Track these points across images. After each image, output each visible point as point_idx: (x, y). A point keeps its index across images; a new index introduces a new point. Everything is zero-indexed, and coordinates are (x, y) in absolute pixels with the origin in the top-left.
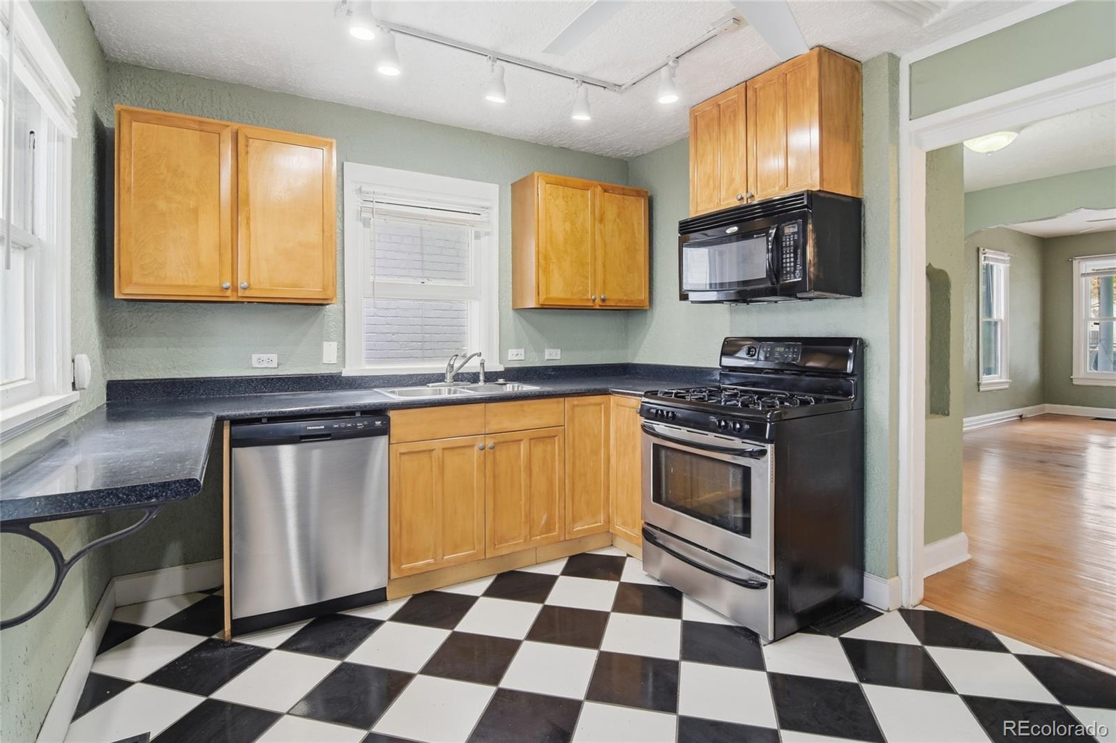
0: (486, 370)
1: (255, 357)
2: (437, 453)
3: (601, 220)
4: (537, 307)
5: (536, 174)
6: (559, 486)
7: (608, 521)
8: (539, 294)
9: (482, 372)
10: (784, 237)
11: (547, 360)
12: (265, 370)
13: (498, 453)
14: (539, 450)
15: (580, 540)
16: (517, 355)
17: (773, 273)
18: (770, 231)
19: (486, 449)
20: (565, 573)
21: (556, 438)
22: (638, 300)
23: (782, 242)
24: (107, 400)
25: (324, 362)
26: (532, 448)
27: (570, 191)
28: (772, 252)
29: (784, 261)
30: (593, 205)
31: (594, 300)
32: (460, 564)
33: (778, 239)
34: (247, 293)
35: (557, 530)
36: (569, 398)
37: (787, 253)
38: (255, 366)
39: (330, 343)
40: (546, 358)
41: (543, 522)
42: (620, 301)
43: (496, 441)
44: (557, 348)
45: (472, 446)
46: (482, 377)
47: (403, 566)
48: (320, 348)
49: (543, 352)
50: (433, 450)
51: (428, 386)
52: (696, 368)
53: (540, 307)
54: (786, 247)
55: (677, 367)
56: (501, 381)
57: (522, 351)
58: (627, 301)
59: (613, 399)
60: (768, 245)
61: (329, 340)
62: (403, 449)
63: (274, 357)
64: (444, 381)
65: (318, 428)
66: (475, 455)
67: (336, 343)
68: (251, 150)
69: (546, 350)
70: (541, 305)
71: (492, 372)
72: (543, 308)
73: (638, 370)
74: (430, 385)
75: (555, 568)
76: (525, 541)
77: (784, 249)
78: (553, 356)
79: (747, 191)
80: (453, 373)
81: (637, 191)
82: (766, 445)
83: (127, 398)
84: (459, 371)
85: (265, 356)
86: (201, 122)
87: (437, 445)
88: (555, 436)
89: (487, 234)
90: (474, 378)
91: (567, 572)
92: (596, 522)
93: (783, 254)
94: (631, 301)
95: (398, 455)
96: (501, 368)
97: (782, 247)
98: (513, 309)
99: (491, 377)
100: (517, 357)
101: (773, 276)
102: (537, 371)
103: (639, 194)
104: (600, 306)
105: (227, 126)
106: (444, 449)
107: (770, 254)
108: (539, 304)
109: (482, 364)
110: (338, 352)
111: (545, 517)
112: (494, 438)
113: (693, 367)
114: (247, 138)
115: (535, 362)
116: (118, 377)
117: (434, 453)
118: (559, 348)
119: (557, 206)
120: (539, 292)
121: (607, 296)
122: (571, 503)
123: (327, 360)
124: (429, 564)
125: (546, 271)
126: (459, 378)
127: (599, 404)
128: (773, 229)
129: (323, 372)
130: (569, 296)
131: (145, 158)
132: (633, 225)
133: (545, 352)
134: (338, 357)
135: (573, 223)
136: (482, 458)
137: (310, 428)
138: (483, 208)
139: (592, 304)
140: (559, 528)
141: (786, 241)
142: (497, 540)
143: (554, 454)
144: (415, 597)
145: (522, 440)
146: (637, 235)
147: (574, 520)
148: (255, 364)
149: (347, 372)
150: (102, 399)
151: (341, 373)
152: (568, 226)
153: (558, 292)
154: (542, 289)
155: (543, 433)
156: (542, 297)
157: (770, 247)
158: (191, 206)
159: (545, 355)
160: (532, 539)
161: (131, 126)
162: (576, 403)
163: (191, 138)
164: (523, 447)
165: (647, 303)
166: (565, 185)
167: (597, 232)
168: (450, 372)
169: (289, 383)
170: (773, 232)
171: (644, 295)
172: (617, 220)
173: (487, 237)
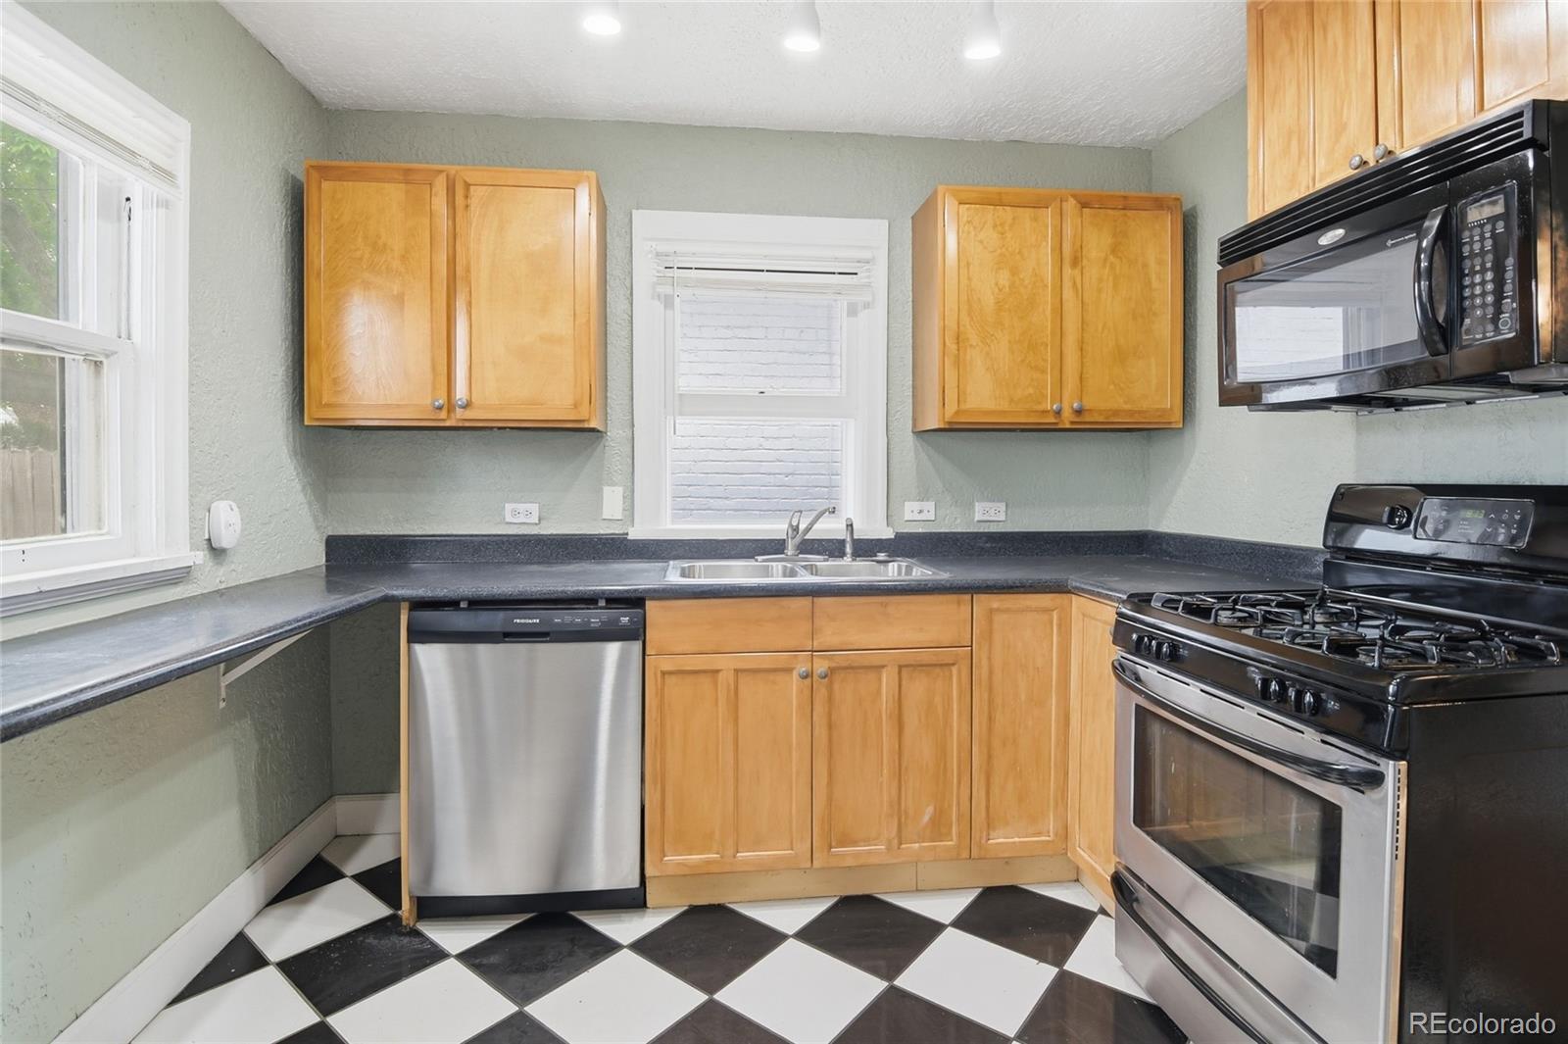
0: (855, 537)
1: (509, 507)
2: (726, 678)
3: (1076, 261)
4: (942, 426)
5: (941, 189)
6: (959, 757)
7: (1065, 834)
8: (944, 404)
9: (848, 539)
10: (1467, 234)
11: (979, 521)
12: (523, 527)
13: (836, 686)
14: (917, 689)
15: (1007, 861)
16: (921, 512)
17: (1434, 330)
18: (1427, 224)
19: (815, 677)
20: (964, 922)
21: (954, 669)
22: (1157, 410)
23: (1460, 245)
24: (327, 561)
25: (604, 517)
26: (904, 682)
27: (1007, 213)
28: (1430, 279)
29: (1467, 293)
30: (1060, 235)
31: (1058, 413)
32: (767, 869)
33: (1449, 237)
34: (469, 414)
35: (954, 838)
36: (983, 597)
37: (1473, 273)
38: (507, 520)
39: (613, 488)
40: (976, 519)
41: (926, 818)
42: (1116, 413)
43: (834, 665)
44: (999, 501)
45: (789, 670)
46: (848, 549)
47: (666, 858)
48: (598, 492)
49: (971, 506)
50: (718, 671)
51: (757, 560)
52: (1277, 547)
53: (947, 427)
54: (1472, 255)
55: (1238, 543)
56: (882, 556)
57: (930, 505)
58: (1131, 413)
59: (1077, 603)
60: (1418, 260)
61: (613, 484)
62: (667, 664)
63: (534, 508)
64: (783, 553)
65: (530, 621)
66: (794, 688)
67: (621, 489)
68: (474, 202)
69: (977, 504)
70: (950, 423)
71: (872, 540)
72: (951, 429)
73: (1164, 546)
74: (760, 558)
75: (943, 908)
76: (889, 849)
77: (1467, 263)
78: (989, 515)
79: (1377, 143)
80: (798, 539)
81: (1156, 200)
82: (1382, 761)
83: (349, 560)
84: (806, 537)
85: (522, 507)
86: (408, 171)
87: (725, 663)
88: (953, 664)
89: (867, 306)
90: (833, 548)
91: (966, 922)
92: (1039, 834)
93: (1462, 276)
94: (1139, 412)
95: (659, 675)
96: (888, 534)
97: (1461, 258)
98: (913, 432)
99: (866, 549)
100: (920, 515)
101: (1437, 338)
102: (958, 540)
103: (1159, 204)
104: (1072, 423)
105: (441, 171)
106: (737, 671)
107: (1424, 284)
108: (945, 423)
109: (850, 526)
110: (624, 503)
111: (930, 810)
112: (830, 658)
113: (1271, 546)
114: (467, 186)
115: (954, 522)
116: (342, 530)
117: (721, 674)
118: (1002, 501)
119: (981, 242)
120: (944, 399)
121: (1088, 404)
122: (983, 793)
123: (607, 515)
124: (708, 862)
125: (958, 362)
126: (809, 547)
127: (1047, 611)
128: (1434, 217)
129: (602, 532)
130: (1005, 406)
131: (337, 229)
132: (1145, 266)
133: (973, 506)
134: (624, 510)
135: (1014, 272)
136: (807, 692)
137: (518, 621)
138: (859, 262)
139: (1054, 421)
140: (959, 835)
141: (1471, 243)
142: (837, 835)
143: (950, 698)
144: (694, 911)
145: (883, 667)
146: (1155, 284)
147: (990, 824)
148: (509, 519)
149: (636, 533)
150: (320, 559)
151: (627, 534)
152: (1004, 278)
153: (983, 398)
154: (951, 395)
155: (926, 656)
156: (951, 409)
157: (1424, 264)
158: (395, 292)
159: (974, 512)
160: (903, 846)
161: (320, 187)
162: (995, 605)
163: (394, 193)
164: (887, 678)
165: (1178, 415)
166: (997, 202)
167: (1067, 284)
168: (793, 538)
169: (552, 547)
170: (1434, 223)
171: (1171, 400)
172: (1112, 258)
173: (866, 311)
